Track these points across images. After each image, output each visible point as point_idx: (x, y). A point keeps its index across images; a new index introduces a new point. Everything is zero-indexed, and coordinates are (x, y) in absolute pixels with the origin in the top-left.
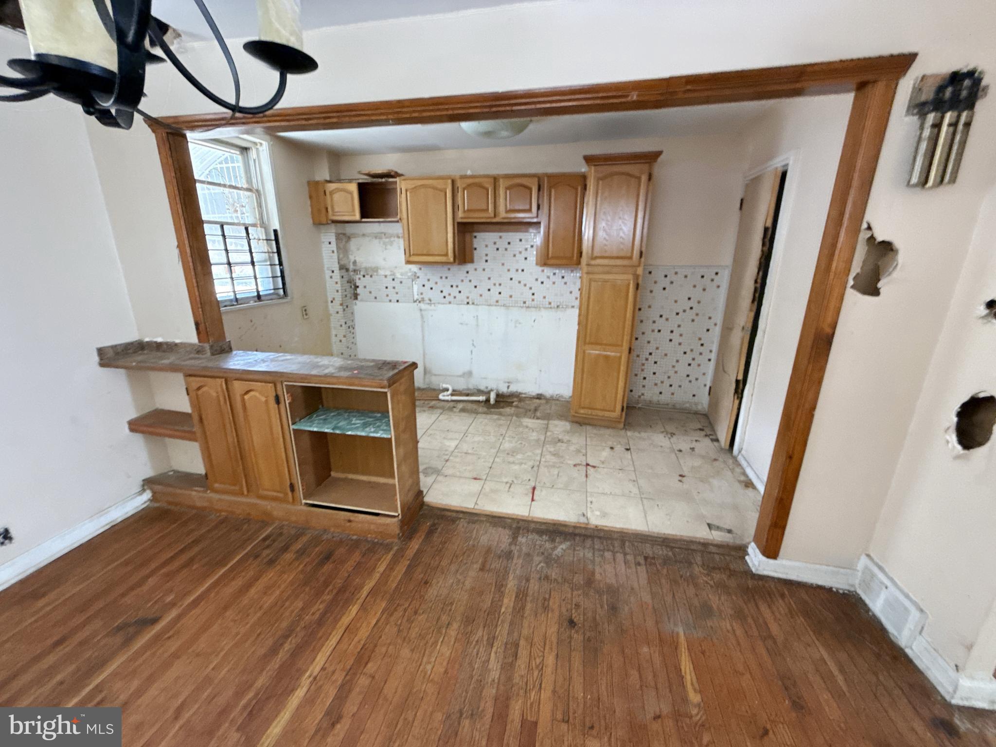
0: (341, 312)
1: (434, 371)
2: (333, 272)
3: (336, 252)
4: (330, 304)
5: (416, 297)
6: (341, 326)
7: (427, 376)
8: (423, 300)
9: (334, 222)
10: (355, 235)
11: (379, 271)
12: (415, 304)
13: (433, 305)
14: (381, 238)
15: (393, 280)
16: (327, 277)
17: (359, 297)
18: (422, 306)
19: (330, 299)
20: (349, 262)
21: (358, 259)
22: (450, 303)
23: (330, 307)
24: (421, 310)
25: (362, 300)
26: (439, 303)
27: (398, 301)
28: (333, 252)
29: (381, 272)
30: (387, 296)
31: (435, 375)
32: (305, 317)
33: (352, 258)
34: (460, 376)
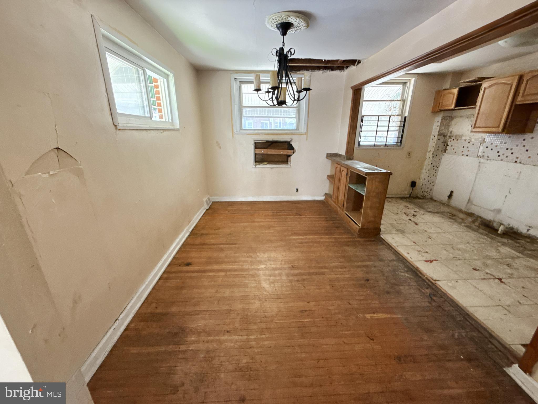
0: (431, 158)
1: (474, 203)
2: (434, 136)
3: (439, 126)
4: (428, 153)
5: (480, 154)
6: (429, 165)
7: (470, 204)
8: (483, 156)
9: (441, 111)
10: (455, 117)
11: (463, 137)
12: (478, 158)
13: (489, 161)
14: (470, 118)
15: (469, 142)
16: (431, 139)
17: (447, 151)
18: (482, 160)
19: (429, 151)
20: (448, 132)
21: (453, 130)
22: (502, 160)
23: (427, 155)
24: (480, 162)
25: (448, 153)
26: (493, 160)
27: (467, 155)
28: (438, 126)
29: (464, 138)
30: (462, 152)
31: (474, 205)
32: (408, 157)
33: (450, 130)
34: (491, 211)
